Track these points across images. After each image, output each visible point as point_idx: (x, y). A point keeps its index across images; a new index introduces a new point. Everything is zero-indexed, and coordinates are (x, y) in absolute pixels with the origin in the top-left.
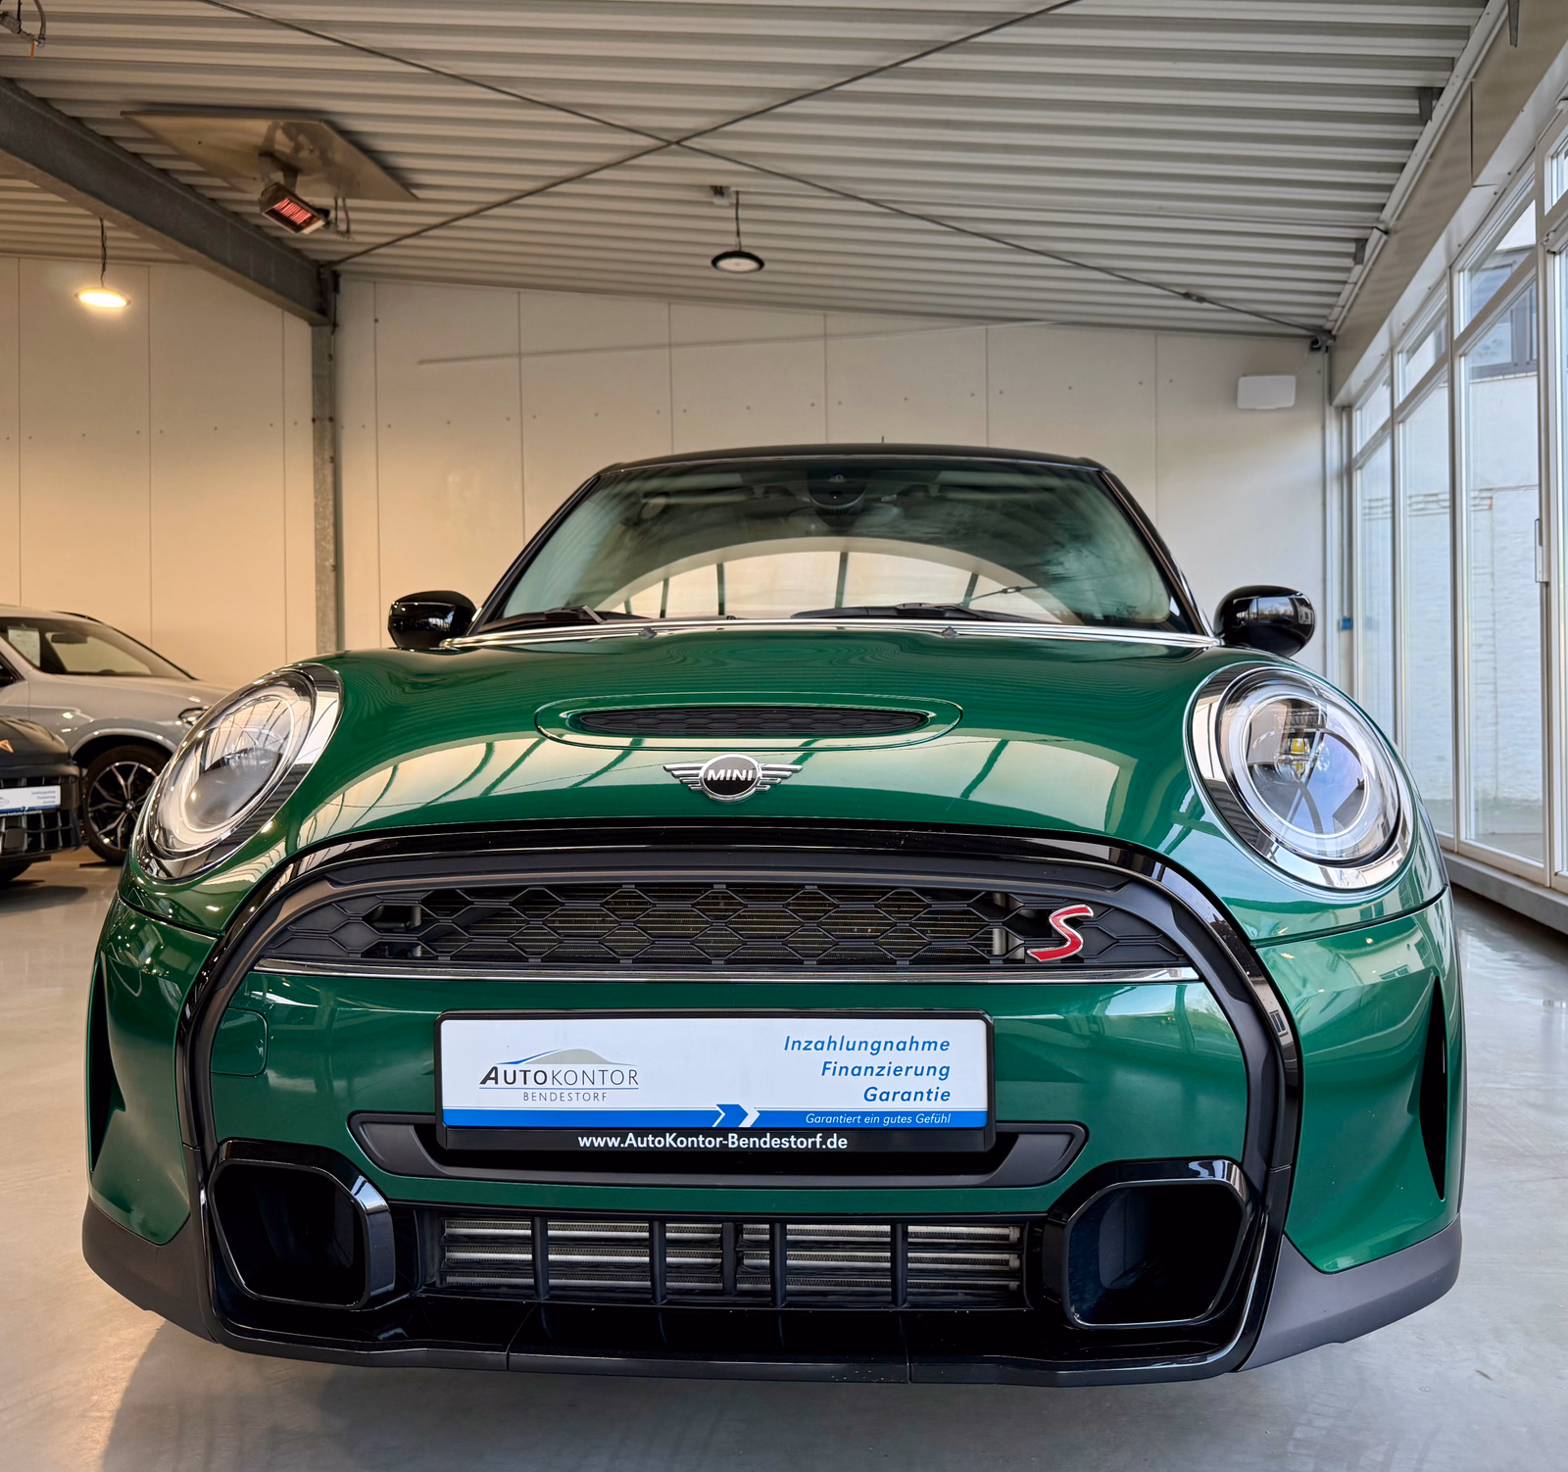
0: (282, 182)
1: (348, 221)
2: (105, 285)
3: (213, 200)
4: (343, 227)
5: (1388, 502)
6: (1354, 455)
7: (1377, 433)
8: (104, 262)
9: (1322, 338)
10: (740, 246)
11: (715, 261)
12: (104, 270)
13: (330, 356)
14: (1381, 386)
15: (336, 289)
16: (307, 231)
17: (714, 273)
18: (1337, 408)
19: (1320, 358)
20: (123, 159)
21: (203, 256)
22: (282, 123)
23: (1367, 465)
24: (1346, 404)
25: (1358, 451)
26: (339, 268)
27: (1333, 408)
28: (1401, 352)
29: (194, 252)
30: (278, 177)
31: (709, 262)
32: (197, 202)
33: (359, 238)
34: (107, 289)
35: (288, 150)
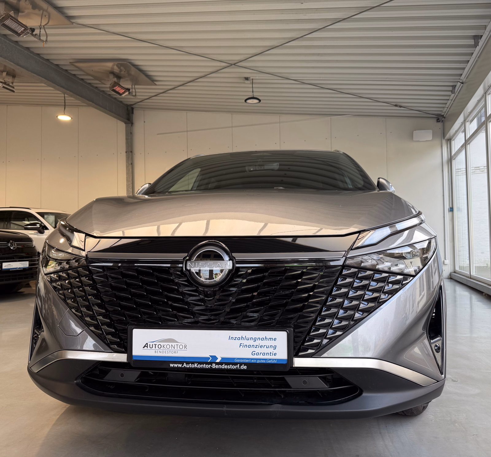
0: (116, 81)
1: (136, 92)
2: (65, 114)
3: (96, 87)
4: (134, 94)
5: (465, 169)
6: (452, 155)
7: (460, 148)
8: (65, 107)
9: (440, 118)
10: (253, 96)
11: (246, 100)
12: (65, 109)
13: (131, 133)
14: (460, 133)
15: (133, 113)
16: (123, 95)
17: (245, 104)
18: (446, 140)
19: (440, 124)
20: (70, 76)
21: (94, 104)
22: (116, 63)
23: (457, 158)
24: (449, 139)
25: (454, 153)
26: (134, 106)
27: (445, 140)
28: (468, 121)
29: (91, 103)
30: (115, 79)
31: (244, 101)
32: (92, 88)
33: (139, 97)
34: (66, 115)
35: (118, 72)
